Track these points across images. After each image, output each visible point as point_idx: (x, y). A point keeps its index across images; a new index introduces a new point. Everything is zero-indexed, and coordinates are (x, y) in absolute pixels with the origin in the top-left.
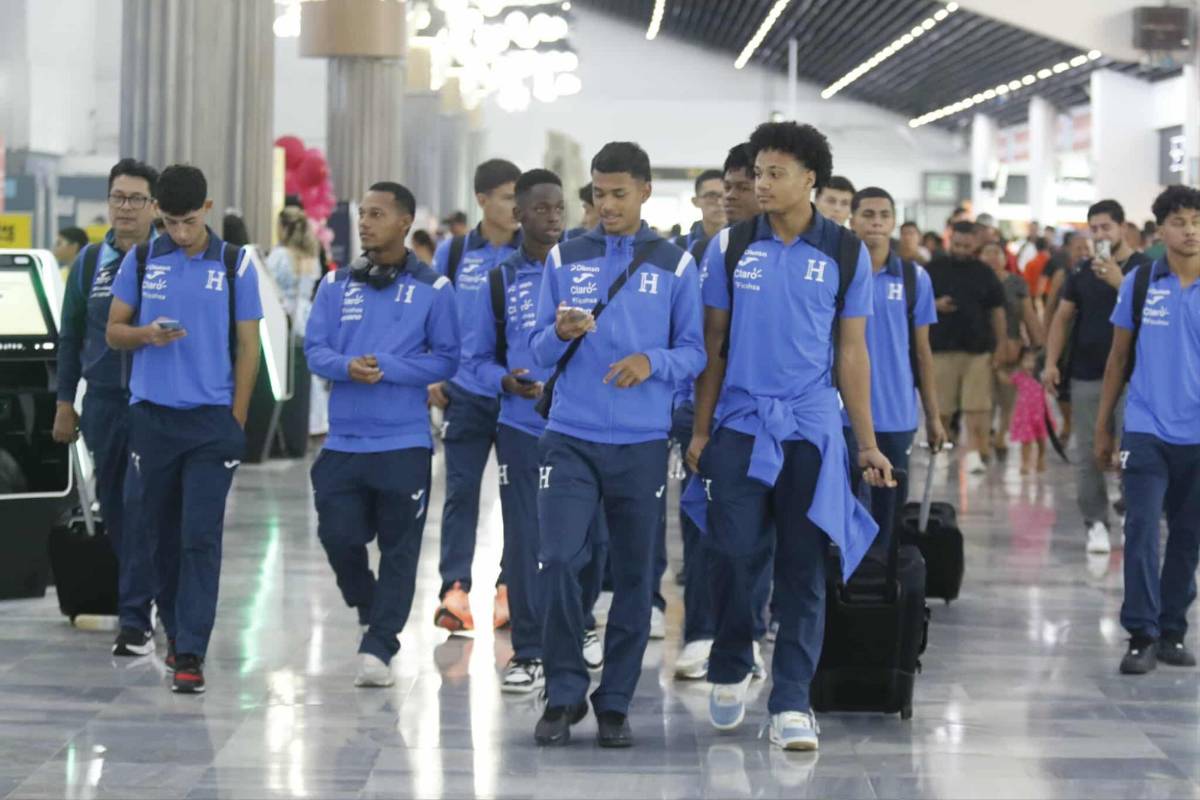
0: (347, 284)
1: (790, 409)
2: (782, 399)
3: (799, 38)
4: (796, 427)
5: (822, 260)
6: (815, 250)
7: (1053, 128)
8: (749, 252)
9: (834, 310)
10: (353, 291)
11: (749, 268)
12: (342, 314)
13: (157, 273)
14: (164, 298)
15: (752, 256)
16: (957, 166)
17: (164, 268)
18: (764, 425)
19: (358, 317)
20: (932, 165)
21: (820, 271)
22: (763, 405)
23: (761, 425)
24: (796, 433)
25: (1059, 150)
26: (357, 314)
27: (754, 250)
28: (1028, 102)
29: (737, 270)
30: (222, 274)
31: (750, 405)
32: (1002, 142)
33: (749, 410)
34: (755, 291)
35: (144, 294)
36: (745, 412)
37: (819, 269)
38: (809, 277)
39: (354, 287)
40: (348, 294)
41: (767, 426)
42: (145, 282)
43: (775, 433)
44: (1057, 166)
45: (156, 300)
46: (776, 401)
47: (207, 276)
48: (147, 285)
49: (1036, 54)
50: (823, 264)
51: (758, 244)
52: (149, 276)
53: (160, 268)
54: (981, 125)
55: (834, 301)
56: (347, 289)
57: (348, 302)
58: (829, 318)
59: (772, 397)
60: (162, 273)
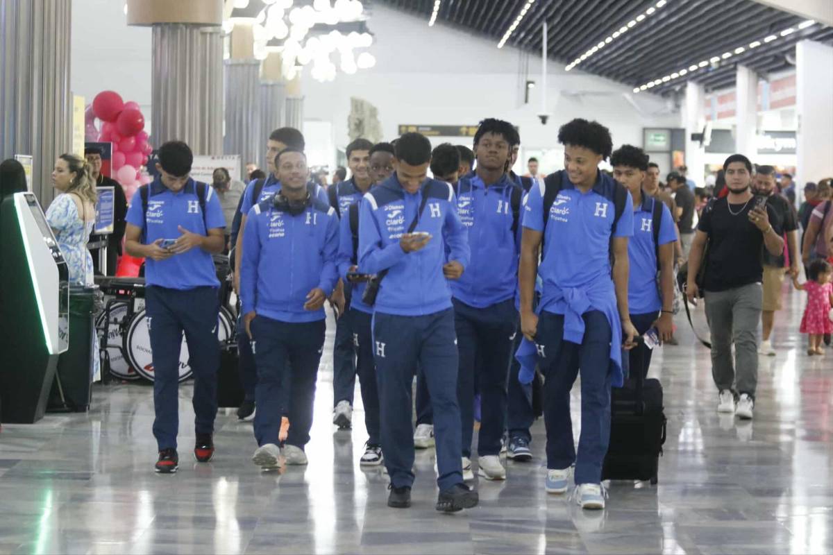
0: (271, 214)
1: (584, 293)
2: (577, 287)
3: (549, 21)
4: (590, 303)
5: (605, 203)
6: (600, 197)
7: (755, 90)
8: (559, 196)
9: (610, 233)
10: (275, 218)
11: (560, 207)
12: (269, 233)
13: (156, 207)
14: (162, 222)
15: (563, 199)
16: (670, 123)
17: (160, 202)
18: (569, 306)
19: (282, 235)
20: (650, 123)
21: (604, 210)
22: (567, 292)
23: (567, 306)
24: (590, 306)
25: (759, 108)
26: (281, 232)
27: (563, 195)
28: (735, 69)
29: (552, 208)
30: (197, 202)
31: (558, 294)
32: (708, 104)
33: (558, 298)
34: (565, 222)
35: (148, 220)
36: (556, 300)
37: (603, 209)
38: (597, 214)
39: (276, 215)
40: (272, 220)
41: (571, 306)
42: (148, 212)
43: (577, 310)
44: (759, 121)
45: (157, 224)
46: (574, 289)
47: (187, 204)
48: (149, 214)
49: (750, 27)
50: (605, 205)
51: (565, 191)
52: (151, 209)
53: (158, 202)
54: (692, 89)
55: (611, 227)
56: (272, 217)
57: (274, 225)
58: (607, 238)
59: (572, 287)
60: (159, 206)
